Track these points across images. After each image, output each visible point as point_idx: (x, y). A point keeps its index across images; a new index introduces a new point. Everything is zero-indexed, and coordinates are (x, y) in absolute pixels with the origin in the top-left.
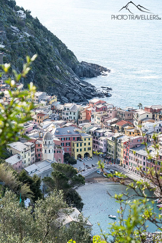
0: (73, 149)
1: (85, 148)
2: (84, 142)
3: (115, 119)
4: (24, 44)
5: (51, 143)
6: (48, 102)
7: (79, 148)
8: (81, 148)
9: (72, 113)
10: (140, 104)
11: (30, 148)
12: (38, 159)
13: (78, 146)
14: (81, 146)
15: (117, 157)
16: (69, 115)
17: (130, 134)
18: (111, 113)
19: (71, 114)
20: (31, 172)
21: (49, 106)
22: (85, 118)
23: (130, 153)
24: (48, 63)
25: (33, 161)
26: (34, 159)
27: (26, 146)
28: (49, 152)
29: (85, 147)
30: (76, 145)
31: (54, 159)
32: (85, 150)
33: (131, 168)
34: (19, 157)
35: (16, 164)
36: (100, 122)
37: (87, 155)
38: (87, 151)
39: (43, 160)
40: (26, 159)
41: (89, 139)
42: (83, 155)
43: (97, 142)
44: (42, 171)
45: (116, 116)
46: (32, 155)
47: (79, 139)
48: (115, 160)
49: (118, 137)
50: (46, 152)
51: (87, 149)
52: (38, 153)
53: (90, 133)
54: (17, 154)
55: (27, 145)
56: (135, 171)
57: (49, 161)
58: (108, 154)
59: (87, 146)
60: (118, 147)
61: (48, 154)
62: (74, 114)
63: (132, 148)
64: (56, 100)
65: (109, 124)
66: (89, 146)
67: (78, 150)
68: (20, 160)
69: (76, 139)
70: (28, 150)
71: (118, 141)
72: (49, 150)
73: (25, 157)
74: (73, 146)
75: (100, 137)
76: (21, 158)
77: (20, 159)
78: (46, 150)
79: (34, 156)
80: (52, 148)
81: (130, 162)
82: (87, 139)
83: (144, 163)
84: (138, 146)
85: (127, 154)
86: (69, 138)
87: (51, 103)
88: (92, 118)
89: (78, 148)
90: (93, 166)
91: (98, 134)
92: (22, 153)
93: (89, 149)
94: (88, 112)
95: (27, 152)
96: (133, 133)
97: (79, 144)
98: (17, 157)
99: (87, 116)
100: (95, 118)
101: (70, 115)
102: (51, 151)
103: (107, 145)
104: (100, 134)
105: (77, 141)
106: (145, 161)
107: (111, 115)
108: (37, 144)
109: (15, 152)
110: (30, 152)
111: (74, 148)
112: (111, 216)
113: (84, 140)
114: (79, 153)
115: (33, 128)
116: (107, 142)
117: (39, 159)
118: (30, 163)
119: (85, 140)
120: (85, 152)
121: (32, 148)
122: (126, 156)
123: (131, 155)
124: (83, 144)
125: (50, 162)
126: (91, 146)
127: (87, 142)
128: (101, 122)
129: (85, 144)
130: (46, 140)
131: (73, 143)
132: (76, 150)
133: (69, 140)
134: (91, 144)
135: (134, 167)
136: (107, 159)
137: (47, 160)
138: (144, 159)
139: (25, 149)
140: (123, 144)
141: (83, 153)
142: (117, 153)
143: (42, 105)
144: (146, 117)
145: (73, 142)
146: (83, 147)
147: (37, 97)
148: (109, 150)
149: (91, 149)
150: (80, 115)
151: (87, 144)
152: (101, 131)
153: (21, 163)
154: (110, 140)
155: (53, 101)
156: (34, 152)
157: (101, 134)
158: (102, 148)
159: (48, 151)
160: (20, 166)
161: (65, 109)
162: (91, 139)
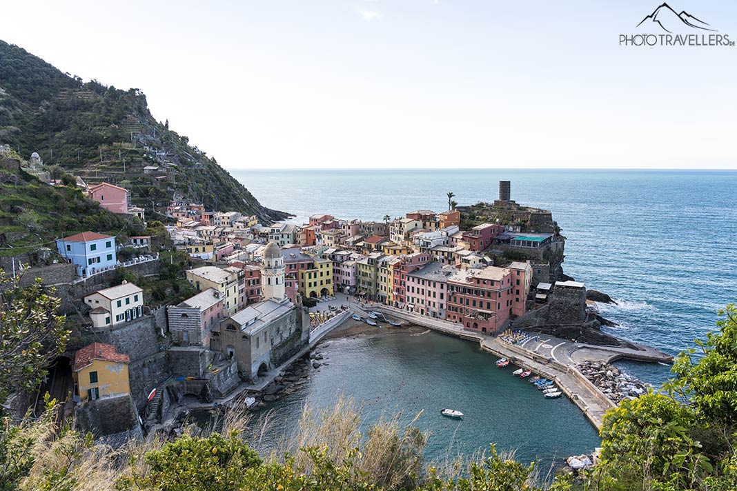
0: (303, 283)
1: (322, 281)
2: (321, 270)
3: (357, 237)
4: (201, 170)
5: (279, 264)
6: (246, 224)
7: (313, 280)
8: (315, 280)
9: (285, 236)
10: (387, 216)
11: (236, 276)
12: (251, 298)
13: (310, 277)
14: (315, 277)
15: (378, 290)
16: (281, 239)
17: (395, 253)
18: (349, 228)
19: (282, 237)
20: (247, 324)
21: (248, 229)
22: (305, 241)
23: (408, 280)
24: (233, 195)
25: (242, 303)
26: (245, 299)
27: (227, 274)
28: (277, 283)
29: (322, 278)
30: (307, 276)
31: (285, 297)
32: (322, 284)
33: (413, 306)
34: (216, 295)
35: (211, 308)
36: (333, 243)
37: (324, 292)
38: (325, 286)
39: (264, 300)
40: (230, 300)
41: (328, 266)
42: (318, 292)
43: (339, 270)
44: (267, 320)
45: (357, 233)
46: (240, 292)
47: (311, 266)
48: (375, 296)
49: (378, 258)
50: (269, 283)
51: (324, 282)
52: (250, 288)
53: (324, 257)
54: (212, 288)
55: (230, 272)
56: (420, 310)
57: (277, 301)
58: (359, 287)
59: (325, 277)
60: (381, 274)
61: (276, 287)
62: (288, 237)
63: (411, 272)
64: (256, 221)
65: (351, 244)
66: (328, 278)
67: (310, 284)
68: (218, 301)
69: (306, 266)
70: (232, 282)
71: (380, 264)
72: (277, 279)
73: (228, 296)
74: (302, 278)
75: (343, 262)
76: (221, 296)
77: (218, 297)
78: (269, 279)
79: (243, 294)
80: (281, 274)
81: (408, 297)
82: (325, 266)
83: (442, 295)
84: (421, 268)
85: (403, 283)
86: (295, 265)
87: (250, 225)
88: (317, 240)
89: (310, 281)
90: (342, 307)
91: (339, 258)
92: (223, 286)
93: (328, 282)
94: (309, 233)
95: (231, 284)
96: (400, 252)
97: (313, 274)
98: (213, 293)
99: (307, 239)
100: (323, 239)
101: (283, 240)
102: (280, 281)
103: (357, 273)
104: (342, 256)
105: (308, 269)
106: (444, 291)
107: (350, 231)
108: (248, 272)
109: (207, 285)
110: (237, 285)
111: (303, 281)
112: (448, 412)
113: (319, 266)
114: (313, 289)
115: (234, 248)
116: (357, 269)
117: (252, 300)
118: (237, 308)
119: (322, 267)
120: (322, 287)
121: (240, 278)
122: (398, 287)
123: (410, 283)
124: (318, 274)
125: (280, 301)
126: (330, 277)
127: (324, 270)
128: (335, 242)
129: (322, 274)
130: (268, 259)
131: (302, 274)
132: (307, 285)
133: (295, 268)
134: (331, 273)
135: (417, 304)
136: (361, 296)
137: (273, 300)
138: (442, 288)
139: (227, 279)
140: (392, 267)
141: (318, 290)
142: (377, 285)
143: (238, 227)
144: (414, 227)
145: (301, 271)
146: (318, 279)
147: (229, 218)
148: (361, 282)
149: (332, 281)
150: (297, 239)
151: (325, 274)
152: (344, 253)
153: (221, 307)
154: (363, 265)
155: (253, 223)
156: (243, 286)
157: (345, 258)
158: (349, 278)
159: (273, 281)
160: (218, 314)
161: (273, 231)
162: (331, 265)
